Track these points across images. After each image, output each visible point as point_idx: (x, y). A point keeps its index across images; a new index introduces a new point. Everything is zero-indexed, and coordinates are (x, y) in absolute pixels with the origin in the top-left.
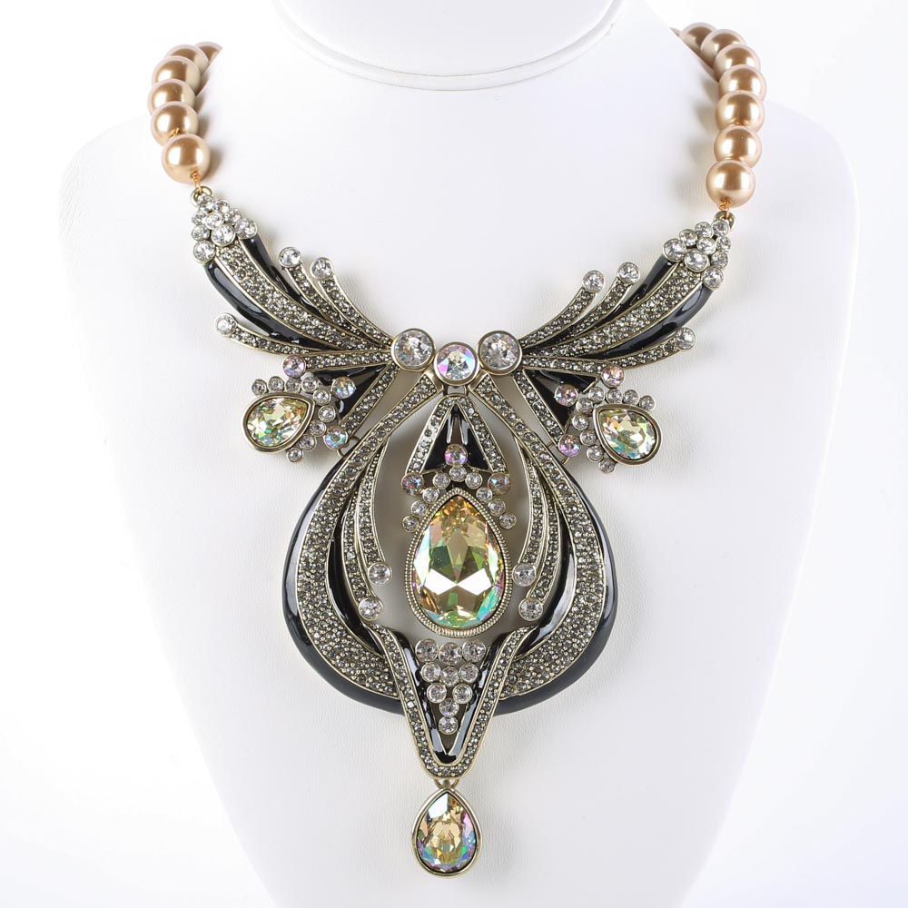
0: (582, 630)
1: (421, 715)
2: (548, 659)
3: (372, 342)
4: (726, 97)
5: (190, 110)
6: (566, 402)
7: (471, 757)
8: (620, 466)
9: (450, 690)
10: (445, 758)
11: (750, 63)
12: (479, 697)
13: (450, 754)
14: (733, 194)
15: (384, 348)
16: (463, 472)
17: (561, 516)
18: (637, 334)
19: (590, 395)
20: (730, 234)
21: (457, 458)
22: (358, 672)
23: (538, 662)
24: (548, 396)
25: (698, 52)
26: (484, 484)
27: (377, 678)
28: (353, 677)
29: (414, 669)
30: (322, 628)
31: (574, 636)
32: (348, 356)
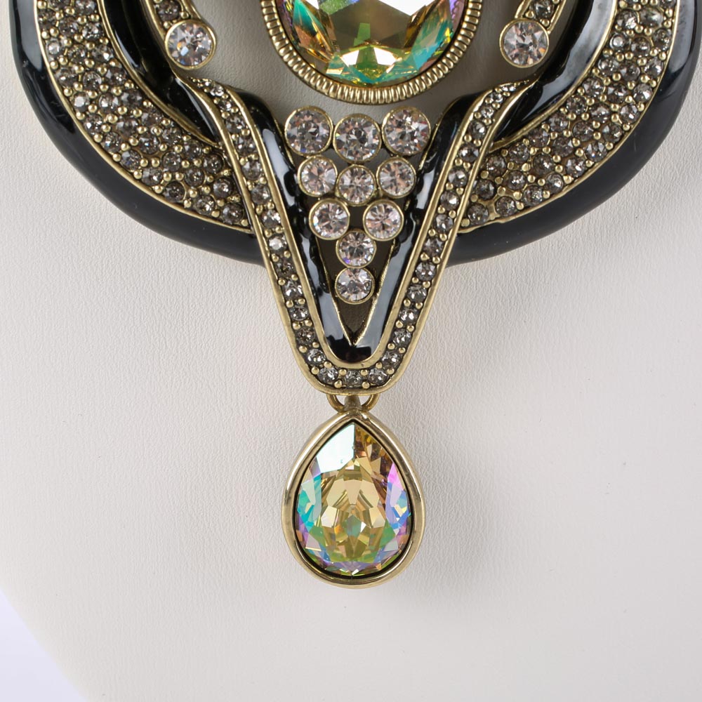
0: (631, 85)
1: (299, 266)
2: (558, 146)
7: (402, 351)
9: (356, 213)
10: (347, 351)
12: (418, 228)
13: (360, 343)
22: (167, 178)
23: (538, 154)
27: (206, 190)
28: (156, 188)
29: (281, 169)
30: (89, 85)
31: (614, 99)
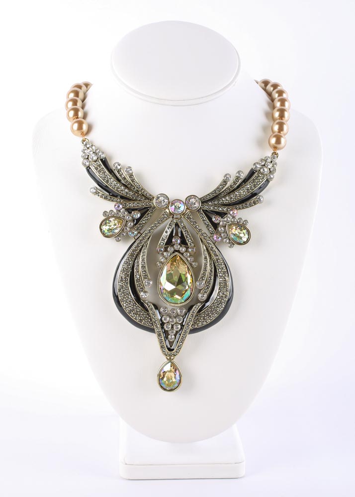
0: (221, 305)
1: (162, 334)
2: (208, 315)
3: (147, 198)
4: (276, 109)
5: (81, 109)
6: (217, 222)
7: (179, 350)
8: (236, 245)
9: (172, 326)
10: (170, 350)
11: (284, 96)
12: (183, 328)
13: (172, 348)
14: (278, 146)
15: (151, 200)
16: (179, 246)
17: (214, 263)
18: (243, 197)
19: (225, 219)
20: (277, 160)
21: (177, 241)
22: (139, 318)
23: (204, 316)
24: (210, 219)
25: (265, 90)
26: (186, 251)
27: (146, 321)
28: (137, 320)
29: (160, 318)
30: (126, 302)
31: (217, 307)
32: (138, 203)
